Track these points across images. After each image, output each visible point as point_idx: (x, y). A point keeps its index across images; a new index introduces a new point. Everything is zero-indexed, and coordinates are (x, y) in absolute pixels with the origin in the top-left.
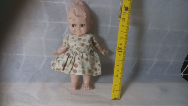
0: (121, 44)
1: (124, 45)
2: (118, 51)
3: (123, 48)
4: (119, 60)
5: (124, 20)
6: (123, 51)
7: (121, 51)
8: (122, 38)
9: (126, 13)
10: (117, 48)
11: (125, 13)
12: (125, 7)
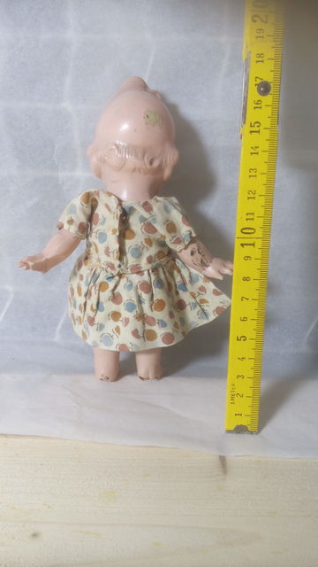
0: (251, 217)
1: (262, 220)
2: (242, 245)
3: (259, 233)
4: (246, 279)
5: (256, 129)
6: (259, 243)
7: (253, 245)
8: (252, 195)
9: (263, 104)
10: (238, 234)
11: (259, 102)
12: (259, 81)
